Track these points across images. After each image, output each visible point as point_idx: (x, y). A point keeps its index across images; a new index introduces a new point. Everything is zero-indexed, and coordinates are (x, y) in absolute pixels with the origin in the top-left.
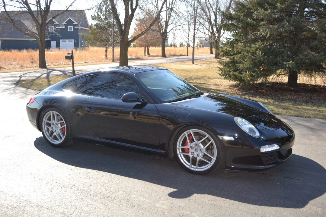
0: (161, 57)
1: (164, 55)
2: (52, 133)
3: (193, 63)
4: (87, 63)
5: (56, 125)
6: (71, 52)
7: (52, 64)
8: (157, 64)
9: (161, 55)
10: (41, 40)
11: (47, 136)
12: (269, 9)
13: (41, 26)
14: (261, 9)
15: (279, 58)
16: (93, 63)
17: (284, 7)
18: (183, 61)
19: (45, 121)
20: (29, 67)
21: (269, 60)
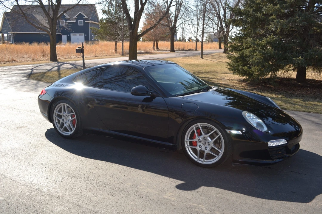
0: (170, 52)
1: (173, 50)
2: (63, 124)
3: (202, 57)
4: (97, 56)
5: (66, 117)
6: (81, 46)
7: (63, 57)
8: (166, 58)
9: (170, 49)
10: (52, 34)
11: (58, 127)
12: (278, 4)
13: (53, 20)
14: (270, 4)
15: (289, 53)
16: (103, 57)
18: (192, 56)
19: (56, 113)
20: (41, 60)
21: (279, 55)
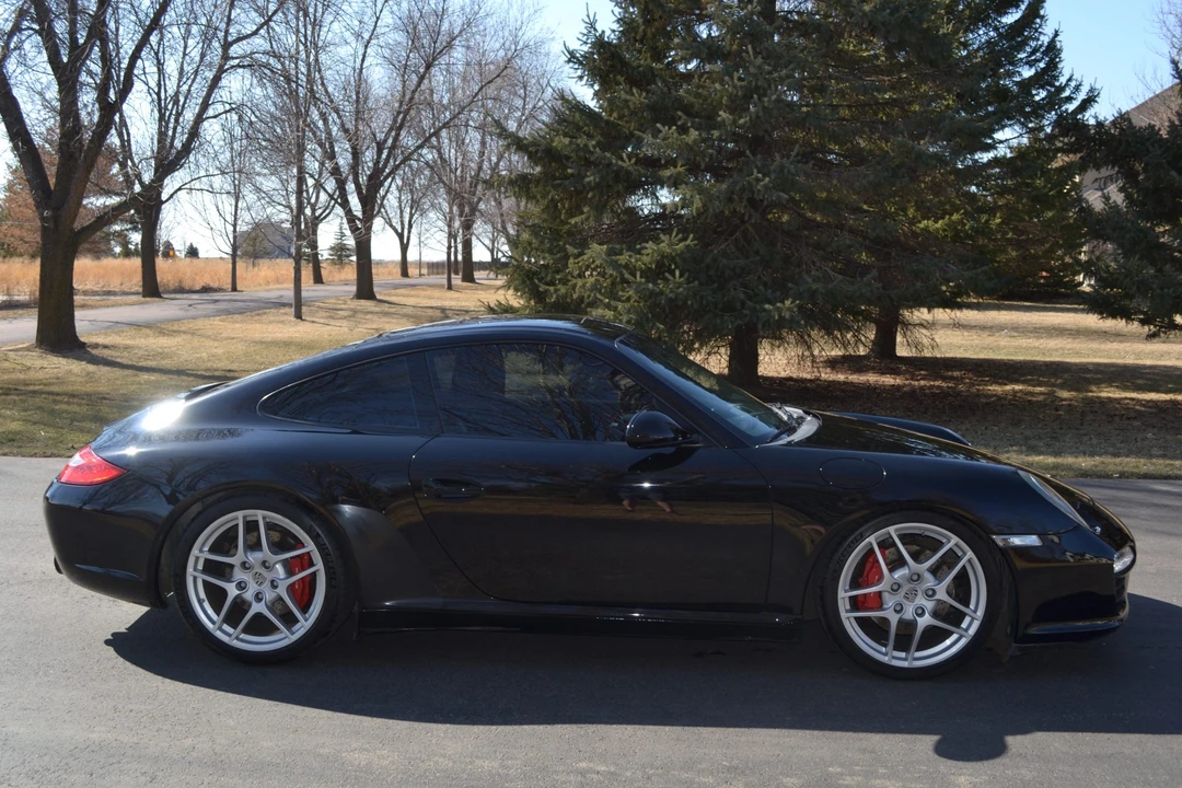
0: (140, 298)
1: (151, 288)
2: (240, 607)
3: (299, 316)
5: (262, 571)
9: (141, 290)
11: (213, 622)
14: (667, 128)
15: (735, 290)
17: (746, 122)
19: (197, 558)
21: (702, 298)
